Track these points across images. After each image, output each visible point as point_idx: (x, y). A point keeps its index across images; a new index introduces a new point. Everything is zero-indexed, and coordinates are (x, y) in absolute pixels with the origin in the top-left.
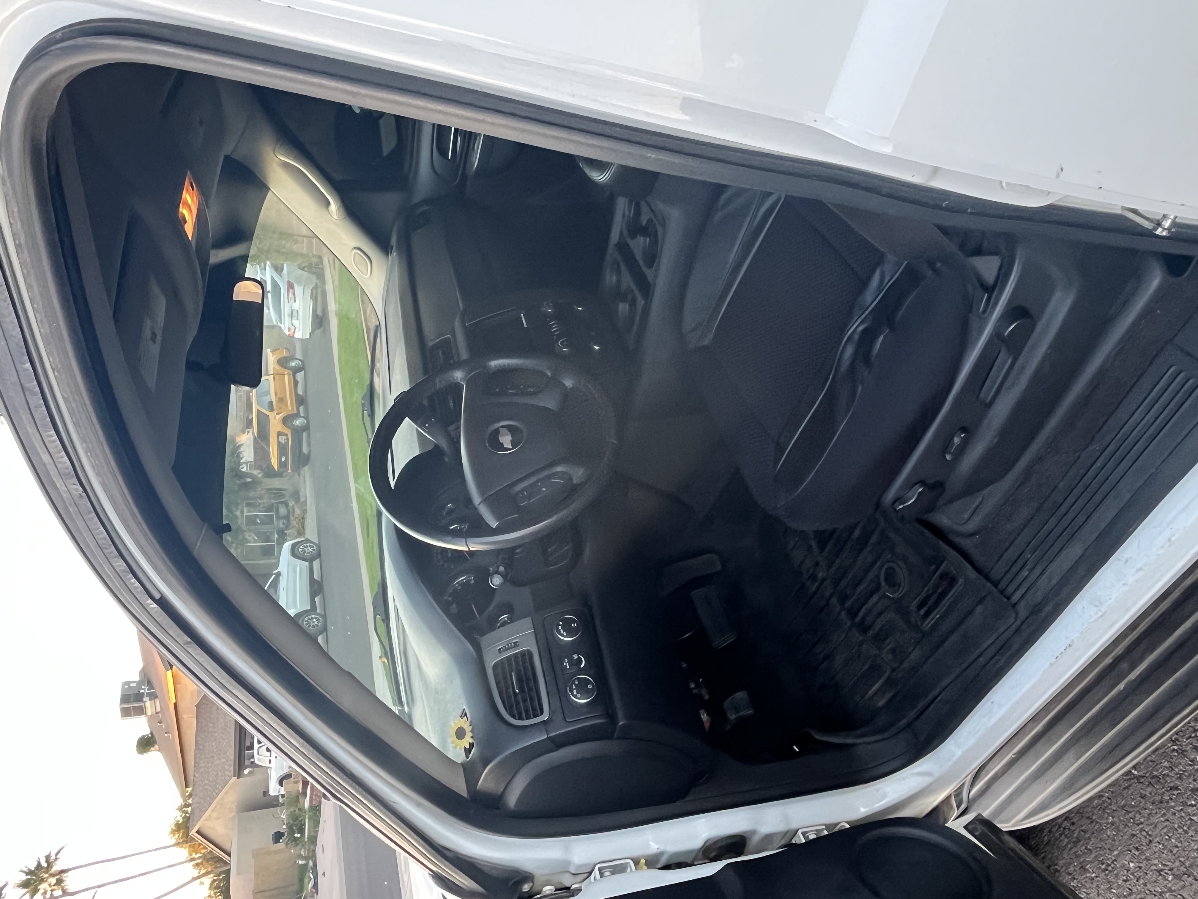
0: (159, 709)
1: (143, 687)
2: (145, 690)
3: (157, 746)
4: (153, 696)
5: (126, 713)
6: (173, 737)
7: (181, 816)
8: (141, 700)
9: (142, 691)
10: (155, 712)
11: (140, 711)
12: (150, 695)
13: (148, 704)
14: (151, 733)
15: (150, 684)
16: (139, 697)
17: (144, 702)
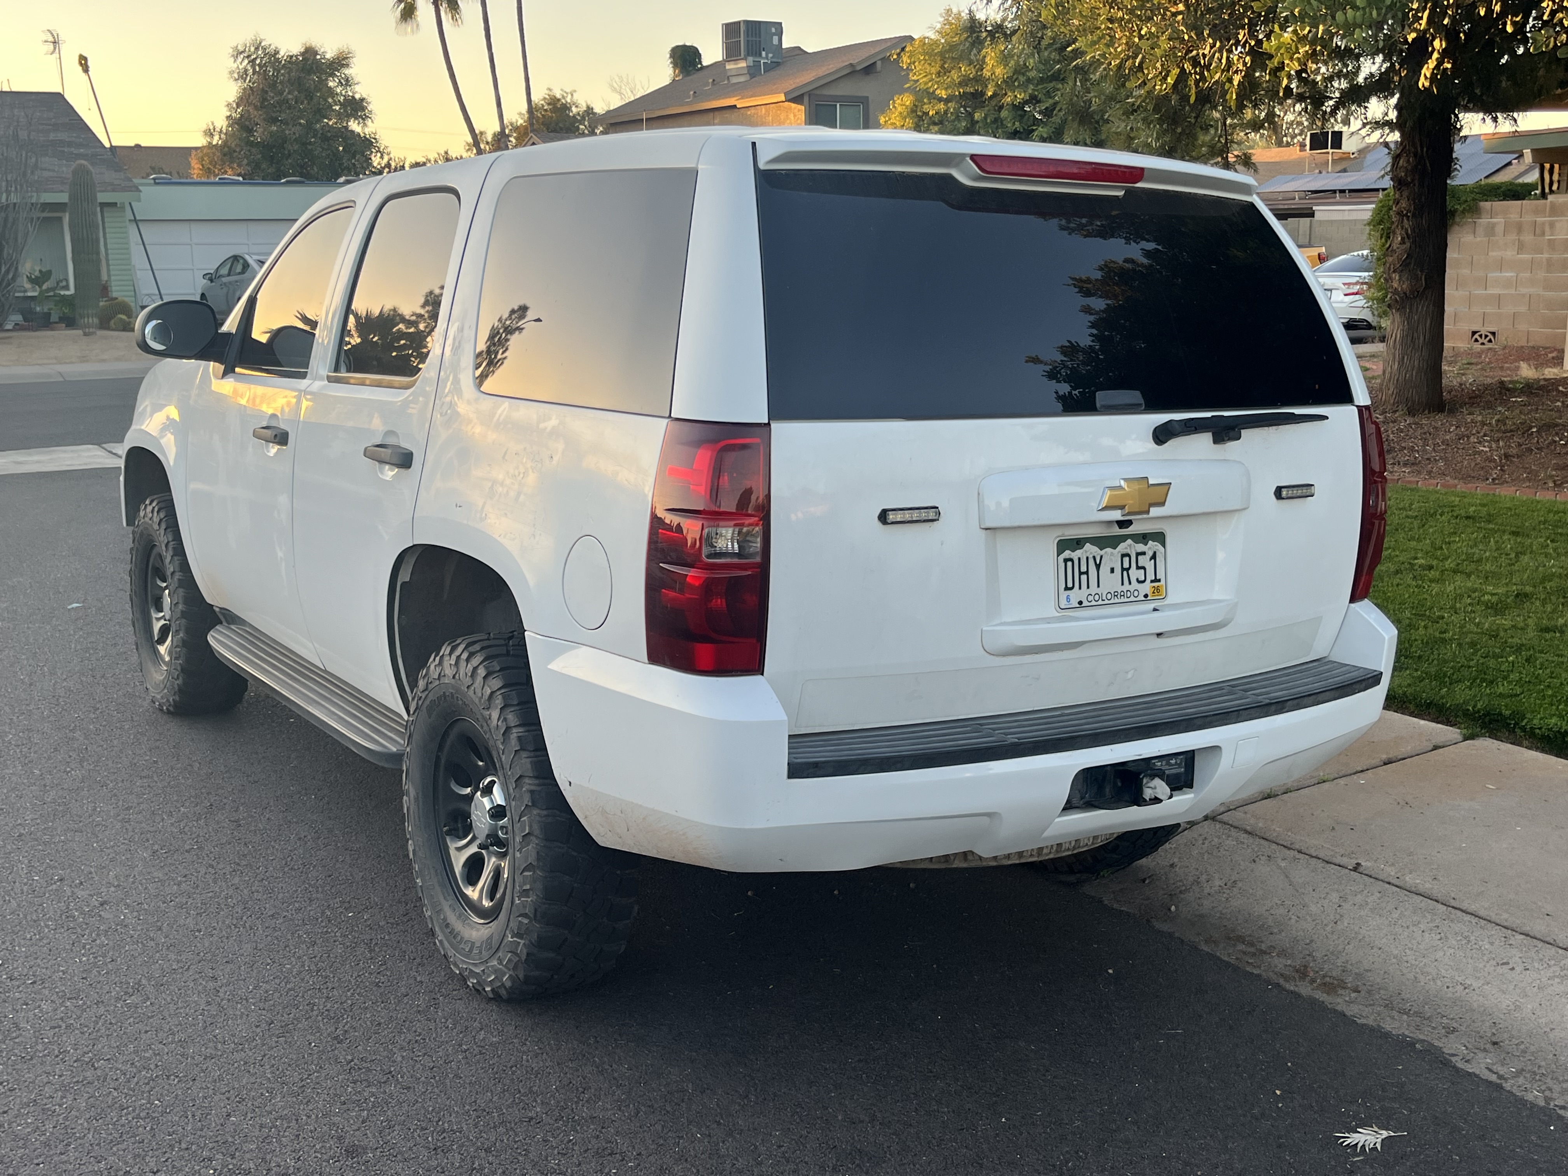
0: (734, 80)
1: (770, 55)
2: (765, 58)
3: (681, 77)
4: (753, 71)
5: (731, 30)
6: (688, 104)
7: (579, 114)
8: (748, 54)
9: (764, 53)
10: (729, 74)
11: (731, 51)
12: (757, 64)
13: (743, 64)
14: (703, 68)
15: (774, 66)
16: (754, 50)
17: (745, 59)
